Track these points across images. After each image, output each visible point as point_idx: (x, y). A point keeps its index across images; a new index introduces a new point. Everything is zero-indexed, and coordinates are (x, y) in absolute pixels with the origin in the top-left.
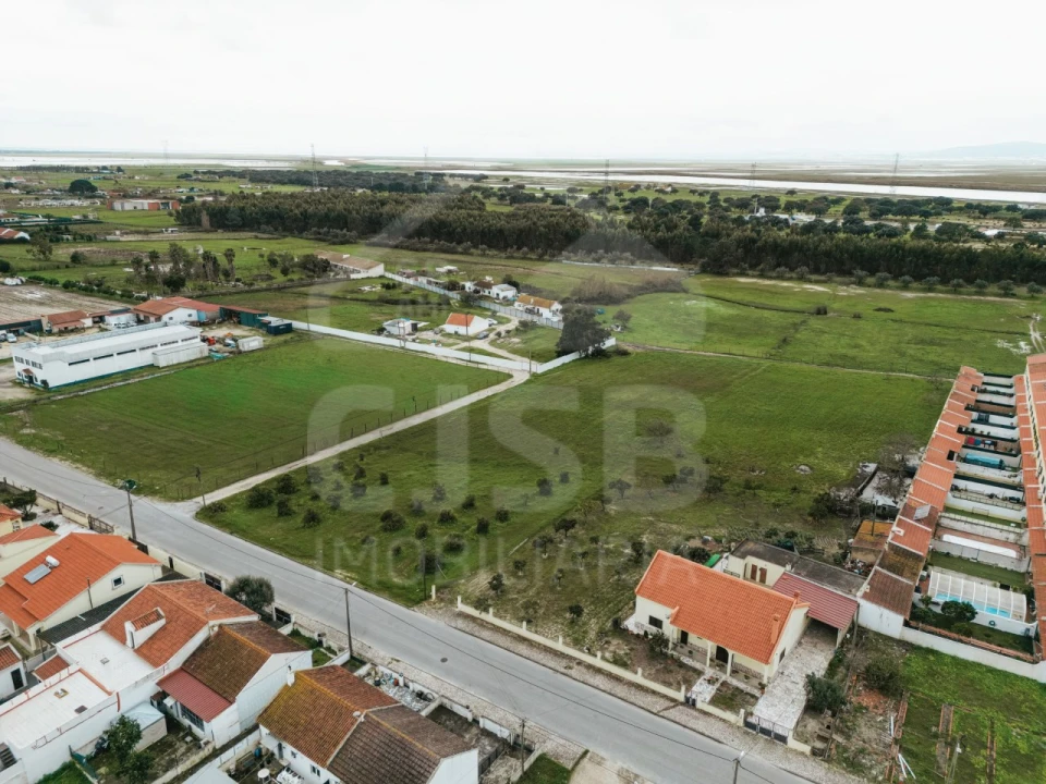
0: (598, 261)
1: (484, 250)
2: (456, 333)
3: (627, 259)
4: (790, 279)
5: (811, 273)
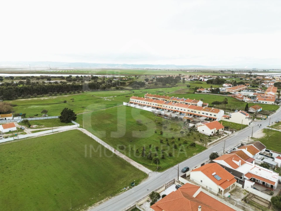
2: (10, 131)
4: (32, 97)
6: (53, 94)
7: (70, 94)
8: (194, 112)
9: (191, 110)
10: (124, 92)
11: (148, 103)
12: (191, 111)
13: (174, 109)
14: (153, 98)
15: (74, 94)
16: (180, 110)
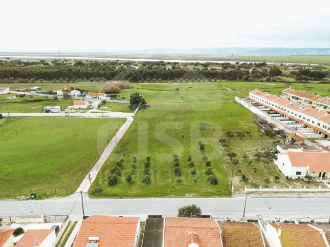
0: (92, 81)
1: (41, 81)
2: (80, 108)
3: (103, 80)
4: (157, 82)
5: (162, 80)
6: (178, 81)
7: (199, 81)
8: (327, 128)
9: (323, 123)
10: (273, 84)
11: (267, 103)
12: (323, 126)
13: (297, 117)
14: (293, 95)
15: (204, 82)
16: (306, 121)
